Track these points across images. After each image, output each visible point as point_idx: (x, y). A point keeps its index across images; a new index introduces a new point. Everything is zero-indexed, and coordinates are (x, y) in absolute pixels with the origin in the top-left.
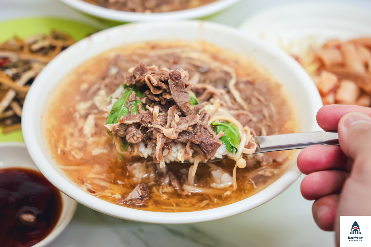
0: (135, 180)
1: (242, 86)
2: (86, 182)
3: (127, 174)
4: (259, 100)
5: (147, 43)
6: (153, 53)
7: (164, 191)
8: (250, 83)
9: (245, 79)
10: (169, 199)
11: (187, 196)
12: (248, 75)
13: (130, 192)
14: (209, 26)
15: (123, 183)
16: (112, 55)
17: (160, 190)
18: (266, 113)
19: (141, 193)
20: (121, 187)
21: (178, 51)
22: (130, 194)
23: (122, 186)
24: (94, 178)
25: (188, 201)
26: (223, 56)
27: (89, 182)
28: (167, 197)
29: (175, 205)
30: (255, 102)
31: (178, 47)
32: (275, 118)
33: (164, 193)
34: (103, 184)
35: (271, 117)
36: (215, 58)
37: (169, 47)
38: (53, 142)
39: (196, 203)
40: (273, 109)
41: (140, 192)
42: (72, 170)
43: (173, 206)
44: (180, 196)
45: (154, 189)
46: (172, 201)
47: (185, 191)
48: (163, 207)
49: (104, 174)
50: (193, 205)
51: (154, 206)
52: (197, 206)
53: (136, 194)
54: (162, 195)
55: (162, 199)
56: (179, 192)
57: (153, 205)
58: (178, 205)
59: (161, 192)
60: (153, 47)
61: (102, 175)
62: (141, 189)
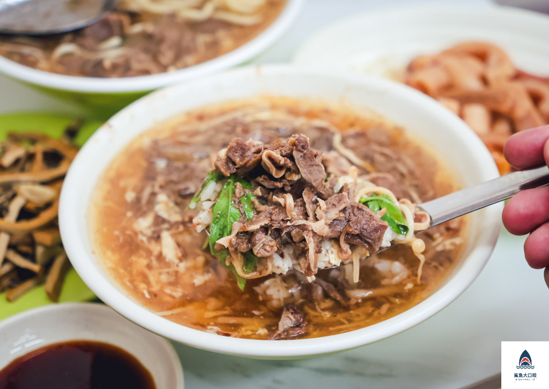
0: (275, 303)
1: (351, 142)
2: (209, 324)
3: (261, 298)
4: (383, 154)
5: (189, 114)
6: (203, 126)
7: (322, 308)
8: (361, 135)
9: (351, 131)
10: (335, 316)
11: (358, 305)
12: (352, 125)
13: (279, 321)
14: (270, 70)
15: (262, 312)
16: (146, 142)
17: (317, 307)
18: (403, 169)
19: (294, 317)
20: (261, 319)
21: (238, 115)
22: (280, 324)
23: (262, 317)
24: (216, 317)
25: (360, 311)
26: (304, 107)
27: (212, 323)
28: (331, 314)
29: (346, 322)
30: (379, 158)
31: (234, 109)
32: (418, 172)
33: (324, 310)
34: (233, 320)
35: (411, 173)
36: (294, 112)
37: (223, 113)
38: (129, 284)
39: (373, 311)
40: (410, 162)
41: (292, 317)
42: (178, 314)
43: (343, 324)
44: (347, 308)
45: (306, 308)
46: (340, 317)
47: (352, 299)
48: (331, 329)
49: (228, 308)
50: (369, 315)
51: (318, 331)
52: (376, 313)
53: (287, 321)
54: (323, 313)
55: (325, 319)
56: (343, 302)
57: (315, 330)
58: (350, 321)
59: (319, 310)
60: (201, 118)
61: (225, 310)
62: (292, 313)
